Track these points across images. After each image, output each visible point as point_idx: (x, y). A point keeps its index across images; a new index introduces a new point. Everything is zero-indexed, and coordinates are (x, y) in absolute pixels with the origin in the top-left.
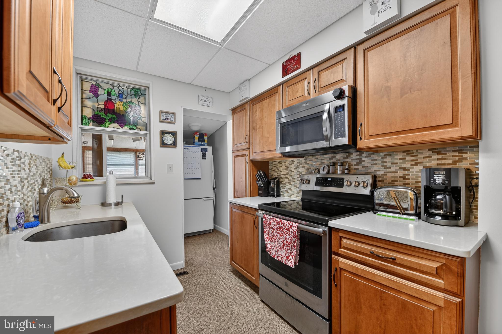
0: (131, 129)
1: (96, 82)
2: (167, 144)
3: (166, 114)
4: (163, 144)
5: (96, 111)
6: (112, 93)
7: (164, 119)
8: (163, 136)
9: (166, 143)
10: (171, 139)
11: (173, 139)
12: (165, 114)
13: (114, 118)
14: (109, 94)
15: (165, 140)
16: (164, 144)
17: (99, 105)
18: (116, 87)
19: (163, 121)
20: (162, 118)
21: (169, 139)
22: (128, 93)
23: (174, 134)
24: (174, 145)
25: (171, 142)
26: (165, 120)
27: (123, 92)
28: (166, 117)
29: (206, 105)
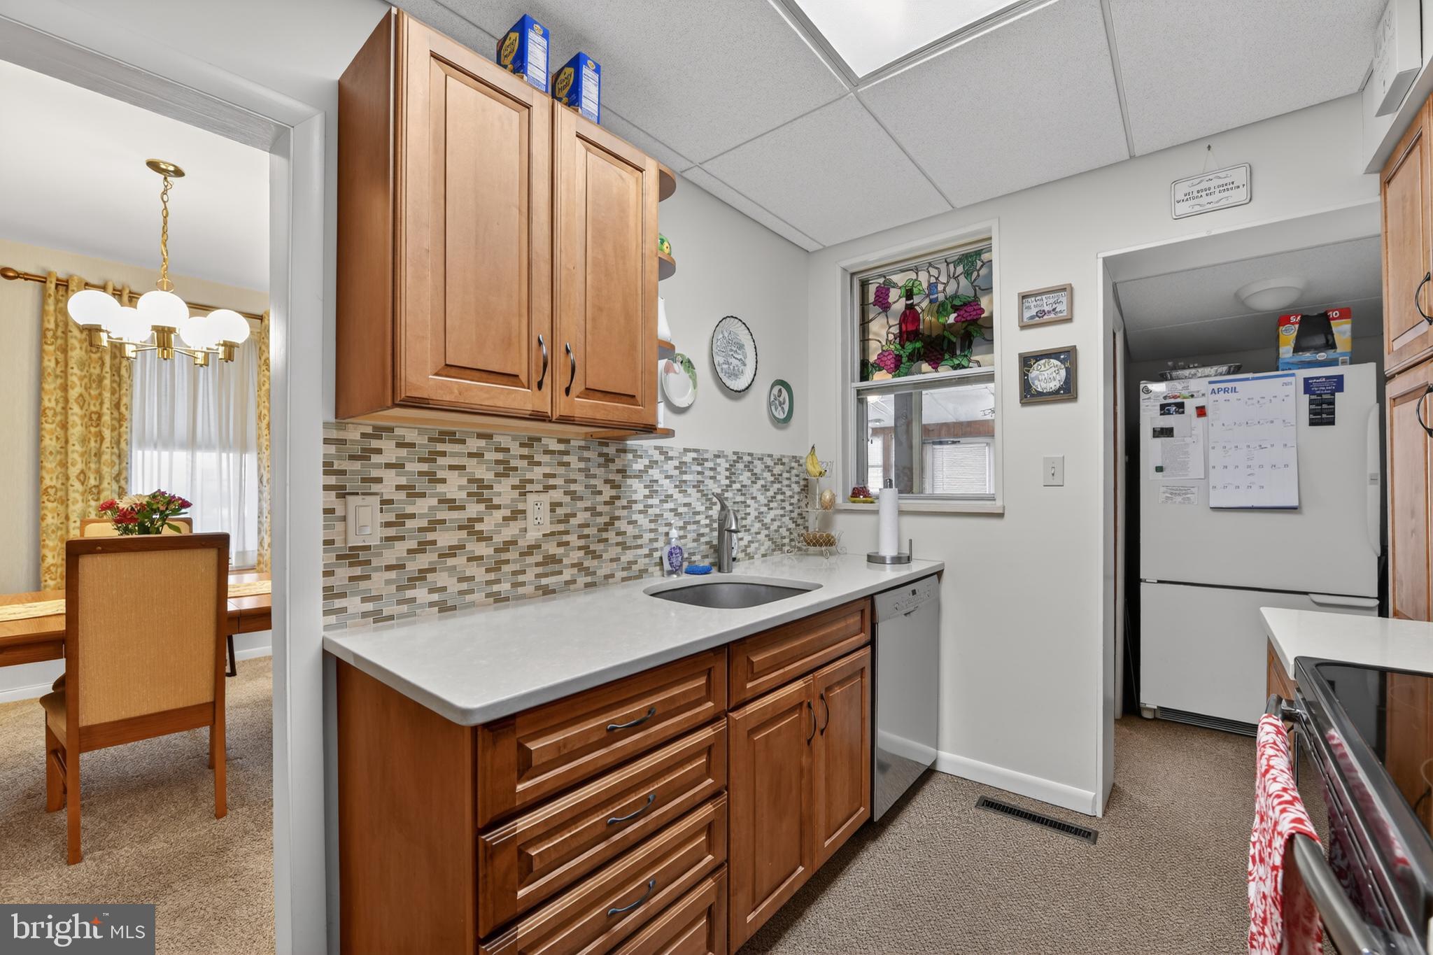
0: (955, 368)
1: (885, 277)
2: (1040, 394)
3: (1039, 298)
4: (1029, 395)
5: (884, 343)
6: (915, 290)
7: (1032, 318)
8: (1028, 371)
9: (1040, 390)
10: (1054, 374)
11: (1063, 373)
12: (1033, 299)
13: (919, 349)
14: (909, 294)
15: (1037, 382)
16: (1033, 396)
17: (890, 327)
18: (924, 270)
19: (1030, 324)
20: (1027, 314)
21: (1048, 376)
22: (949, 276)
23: (1067, 356)
24: (1068, 391)
25: (1054, 385)
26: (1037, 319)
27: (937, 279)
28: (1037, 310)
29: (1210, 206)
